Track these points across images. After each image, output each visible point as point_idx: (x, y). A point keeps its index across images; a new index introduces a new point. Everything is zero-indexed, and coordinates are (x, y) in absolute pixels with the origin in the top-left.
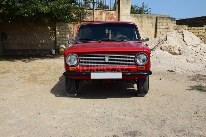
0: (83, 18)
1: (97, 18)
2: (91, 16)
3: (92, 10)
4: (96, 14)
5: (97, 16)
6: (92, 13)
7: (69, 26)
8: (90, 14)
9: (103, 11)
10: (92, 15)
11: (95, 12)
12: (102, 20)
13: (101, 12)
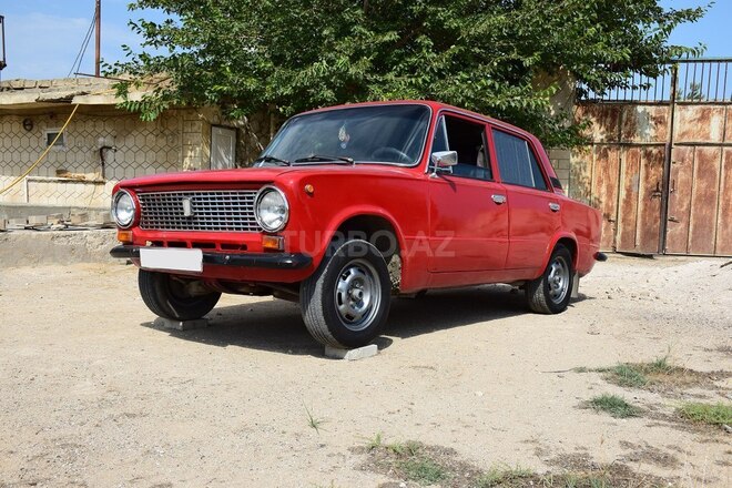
0: (629, 134)
1: (683, 134)
2: (661, 128)
3: (667, 104)
4: (683, 119)
5: (687, 127)
6: (667, 117)
7: (573, 160)
8: (659, 121)
9: (712, 107)
10: (665, 124)
11: (677, 114)
12: (708, 138)
13: (704, 111)
